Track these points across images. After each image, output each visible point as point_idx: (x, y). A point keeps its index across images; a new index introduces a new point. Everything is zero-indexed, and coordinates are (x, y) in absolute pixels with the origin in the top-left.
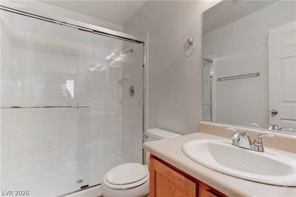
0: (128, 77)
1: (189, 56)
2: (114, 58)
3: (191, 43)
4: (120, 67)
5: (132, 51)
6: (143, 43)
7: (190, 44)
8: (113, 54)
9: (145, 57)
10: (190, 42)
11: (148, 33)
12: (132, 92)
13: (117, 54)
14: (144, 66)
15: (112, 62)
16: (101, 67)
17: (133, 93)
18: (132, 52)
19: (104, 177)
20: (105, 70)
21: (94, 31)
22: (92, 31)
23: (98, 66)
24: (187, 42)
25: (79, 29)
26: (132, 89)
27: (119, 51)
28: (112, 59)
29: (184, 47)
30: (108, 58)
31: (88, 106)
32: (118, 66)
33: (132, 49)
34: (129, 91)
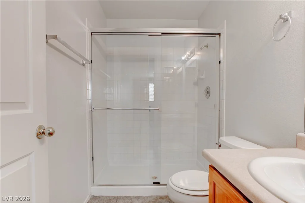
0: (203, 77)
1: (281, 39)
2: (190, 57)
3: (286, 20)
4: (195, 67)
5: (208, 46)
6: (219, 35)
7: (284, 22)
8: (188, 53)
9: (222, 50)
10: (283, 18)
11: (225, 21)
12: (208, 93)
13: (193, 53)
14: (220, 62)
15: (188, 61)
16: (178, 68)
17: (209, 95)
18: (207, 48)
19: (170, 179)
20: (182, 71)
21: (162, 33)
22: (161, 34)
23: (175, 68)
24: (278, 20)
25: (149, 35)
26: (208, 91)
27: (194, 49)
28: (188, 59)
29: (274, 28)
30: (183, 58)
31: (158, 109)
32: (194, 66)
33: (207, 44)
34: (204, 93)
